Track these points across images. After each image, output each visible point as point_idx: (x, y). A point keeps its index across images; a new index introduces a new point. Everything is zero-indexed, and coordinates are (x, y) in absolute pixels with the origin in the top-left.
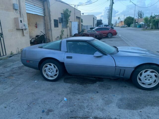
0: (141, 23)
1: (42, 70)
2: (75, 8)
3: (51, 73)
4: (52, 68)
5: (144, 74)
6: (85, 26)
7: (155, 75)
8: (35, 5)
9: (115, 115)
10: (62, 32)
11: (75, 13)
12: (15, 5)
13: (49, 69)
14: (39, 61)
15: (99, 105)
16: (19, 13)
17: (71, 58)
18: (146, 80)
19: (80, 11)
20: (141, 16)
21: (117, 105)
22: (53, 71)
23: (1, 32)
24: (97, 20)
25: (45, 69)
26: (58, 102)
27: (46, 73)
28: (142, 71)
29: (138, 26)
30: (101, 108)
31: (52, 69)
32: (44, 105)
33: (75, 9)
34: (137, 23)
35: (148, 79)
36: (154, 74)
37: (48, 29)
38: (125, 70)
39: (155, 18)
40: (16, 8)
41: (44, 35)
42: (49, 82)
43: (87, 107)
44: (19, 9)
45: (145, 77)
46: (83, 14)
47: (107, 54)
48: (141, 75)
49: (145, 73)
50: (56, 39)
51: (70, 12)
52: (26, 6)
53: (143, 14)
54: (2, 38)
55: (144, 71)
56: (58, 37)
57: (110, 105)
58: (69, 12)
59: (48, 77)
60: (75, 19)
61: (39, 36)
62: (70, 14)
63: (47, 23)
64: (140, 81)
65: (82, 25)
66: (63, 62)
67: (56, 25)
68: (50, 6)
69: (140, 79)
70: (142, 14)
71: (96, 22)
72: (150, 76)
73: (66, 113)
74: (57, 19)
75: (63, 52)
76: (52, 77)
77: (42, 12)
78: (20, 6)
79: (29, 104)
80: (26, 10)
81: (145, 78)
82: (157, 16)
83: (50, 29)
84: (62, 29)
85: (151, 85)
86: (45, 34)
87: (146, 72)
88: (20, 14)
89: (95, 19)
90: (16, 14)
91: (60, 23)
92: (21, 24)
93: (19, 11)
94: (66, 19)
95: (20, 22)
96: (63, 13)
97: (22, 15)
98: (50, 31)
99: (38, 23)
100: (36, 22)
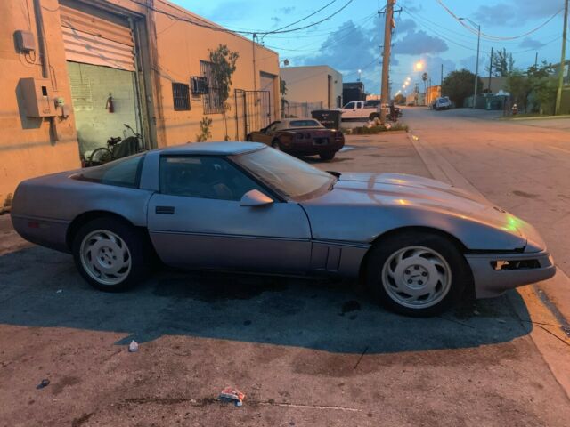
0: (501, 93)
1: (79, 254)
2: (256, 41)
3: (110, 263)
4: (112, 248)
5: (403, 264)
6: (295, 106)
7: (436, 266)
8: (100, 36)
9: (273, 393)
10: (206, 124)
11: (254, 61)
12: (24, 36)
13: (103, 251)
14: (69, 222)
15: (237, 364)
16: (38, 61)
17: (168, 210)
18: (410, 281)
19: (277, 54)
20: (506, 69)
21: (293, 363)
22: (114, 257)
24: (344, 84)
25: (87, 252)
26: (107, 354)
27: (93, 262)
28: (396, 253)
29: (489, 104)
30: (240, 371)
31: (111, 250)
32: (57, 365)
33: (256, 47)
34: (485, 95)
35: (418, 279)
36: (433, 262)
37: (151, 117)
38: (341, 250)
39: (547, 75)
40: (27, 47)
41: (135, 136)
42: (102, 294)
43: (195, 368)
44: (36, 48)
45: (407, 272)
46: (286, 62)
47: (286, 198)
48: (394, 264)
49: (406, 259)
51: (236, 55)
52: (66, 37)
53: (510, 60)
55: (403, 251)
57: (271, 364)
58: (230, 58)
59: (99, 277)
60: (255, 82)
61: (120, 142)
62: (234, 63)
63: (146, 97)
64: (394, 288)
65: (283, 101)
66: (145, 225)
67: (182, 103)
68: (156, 38)
69: (392, 281)
70: (508, 62)
71: (337, 92)
72: (421, 271)
73: (117, 388)
74: (185, 80)
75: (146, 192)
76: (111, 276)
77: (129, 57)
78: (41, 40)
79: (6, 363)
80: (67, 50)
81: (407, 277)
82: (553, 67)
83: (157, 117)
84: (205, 116)
85: (429, 299)
86: (140, 133)
87: (408, 254)
88: (43, 65)
89: (334, 79)
90: (27, 68)
91: (196, 94)
92: (43, 100)
93: (38, 57)
94: (220, 82)
95: (39, 92)
96: (209, 60)
97: (48, 67)
98: (158, 124)
99: (116, 95)
100: (110, 94)
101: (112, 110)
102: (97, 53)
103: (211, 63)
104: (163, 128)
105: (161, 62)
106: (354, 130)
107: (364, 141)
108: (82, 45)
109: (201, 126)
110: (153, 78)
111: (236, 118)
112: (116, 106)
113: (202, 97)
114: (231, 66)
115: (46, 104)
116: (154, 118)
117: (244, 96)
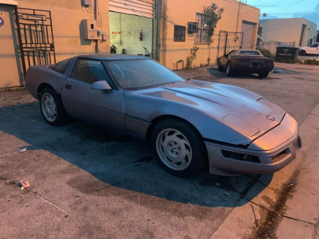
7: (185, 144)
10: (195, 50)
11: (238, 14)
16: (93, 11)
17: (70, 87)
18: (172, 151)
19: (258, 10)
23: (52, 43)
25: (44, 103)
26: (10, 151)
27: (46, 109)
33: (241, 5)
35: (176, 150)
37: (158, 44)
44: (92, 4)
46: (265, 15)
47: (119, 88)
50: (174, 64)
51: (222, 10)
54: (53, 52)
56: (180, 61)
58: (218, 12)
60: (237, 27)
63: (157, 33)
64: (164, 153)
65: (259, 40)
66: (60, 93)
67: (179, 37)
74: (184, 24)
75: (64, 76)
76: (52, 117)
77: (150, 10)
80: (110, 5)
81: (170, 148)
83: (161, 44)
84: (195, 46)
87: (171, 133)
88: (95, 13)
89: (308, 27)
90: (86, 15)
91: (190, 32)
92: (91, 31)
93: (93, 9)
94: (210, 26)
95: (89, 27)
96: (203, 13)
97: (97, 14)
98: (162, 48)
99: (144, 31)
100: (142, 31)
101: (141, 39)
102: (130, 7)
103: (204, 15)
104: (165, 50)
105: (168, 13)
106: (305, 61)
107: (306, 69)
108: (122, 3)
109: (191, 51)
110: (161, 22)
111: (218, 48)
112: (144, 37)
113: (195, 34)
114: (218, 17)
115: (92, 33)
116: (160, 45)
117: (227, 35)
